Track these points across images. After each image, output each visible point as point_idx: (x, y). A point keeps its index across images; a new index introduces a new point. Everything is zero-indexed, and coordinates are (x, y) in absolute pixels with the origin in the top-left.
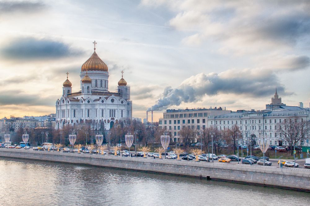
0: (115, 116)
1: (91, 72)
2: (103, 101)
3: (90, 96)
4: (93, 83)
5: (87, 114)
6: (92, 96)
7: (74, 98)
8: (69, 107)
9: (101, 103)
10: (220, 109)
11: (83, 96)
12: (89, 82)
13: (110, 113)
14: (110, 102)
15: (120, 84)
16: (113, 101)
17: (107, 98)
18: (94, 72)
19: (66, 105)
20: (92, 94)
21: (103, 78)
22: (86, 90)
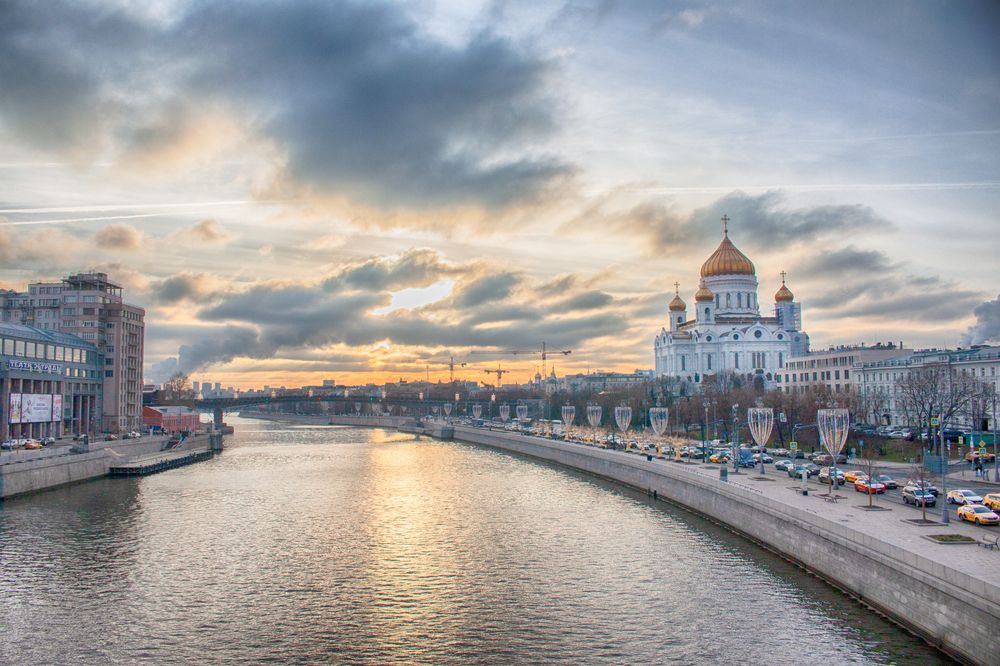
0: (764, 367)
1: (716, 278)
2: (736, 337)
3: (711, 328)
4: (723, 300)
5: (706, 363)
6: (718, 327)
7: (686, 333)
8: (672, 352)
9: (733, 340)
10: (891, 346)
11: (697, 328)
12: (709, 299)
13: (754, 360)
14: (754, 338)
15: (778, 299)
16: (758, 334)
17: (744, 331)
18: (723, 277)
19: (668, 346)
20: (717, 324)
21: (743, 290)
22: (703, 316)
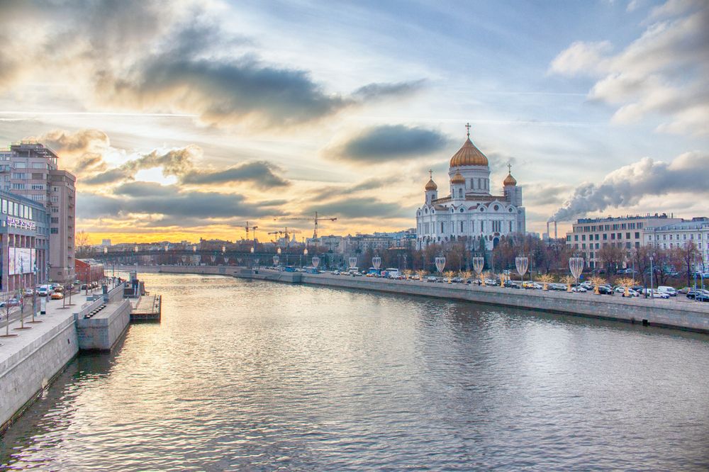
0: (500, 231)
1: (464, 167)
2: (482, 209)
3: (463, 202)
4: (468, 183)
5: (460, 228)
6: (467, 202)
7: (441, 206)
8: (434, 219)
9: (480, 211)
10: (664, 216)
11: (453, 203)
12: (462, 182)
13: (493, 226)
14: (493, 211)
15: (506, 183)
16: (496, 208)
17: (488, 205)
18: (468, 167)
19: (431, 216)
20: (467, 200)
21: (483, 176)
22: (457, 195)
